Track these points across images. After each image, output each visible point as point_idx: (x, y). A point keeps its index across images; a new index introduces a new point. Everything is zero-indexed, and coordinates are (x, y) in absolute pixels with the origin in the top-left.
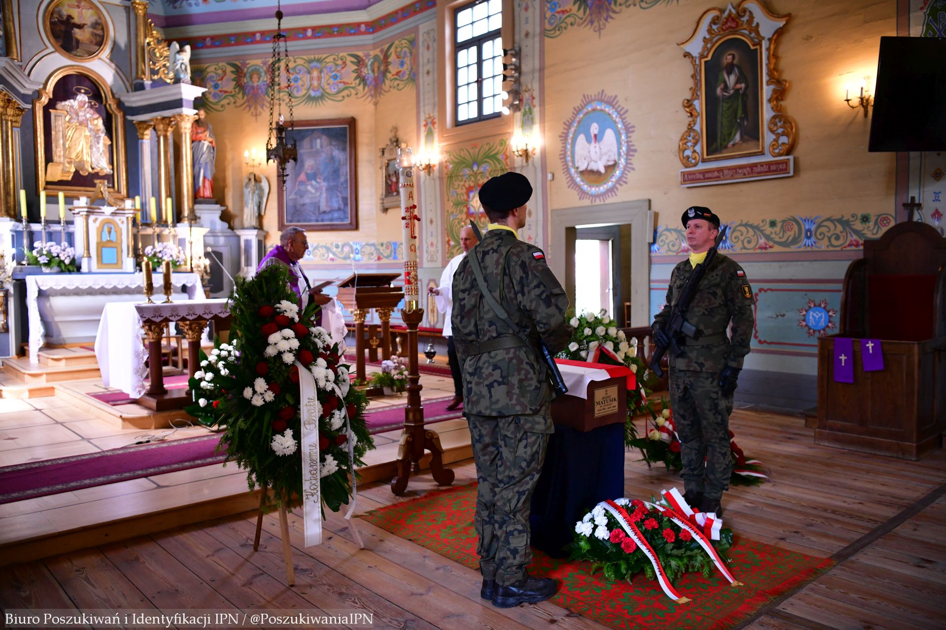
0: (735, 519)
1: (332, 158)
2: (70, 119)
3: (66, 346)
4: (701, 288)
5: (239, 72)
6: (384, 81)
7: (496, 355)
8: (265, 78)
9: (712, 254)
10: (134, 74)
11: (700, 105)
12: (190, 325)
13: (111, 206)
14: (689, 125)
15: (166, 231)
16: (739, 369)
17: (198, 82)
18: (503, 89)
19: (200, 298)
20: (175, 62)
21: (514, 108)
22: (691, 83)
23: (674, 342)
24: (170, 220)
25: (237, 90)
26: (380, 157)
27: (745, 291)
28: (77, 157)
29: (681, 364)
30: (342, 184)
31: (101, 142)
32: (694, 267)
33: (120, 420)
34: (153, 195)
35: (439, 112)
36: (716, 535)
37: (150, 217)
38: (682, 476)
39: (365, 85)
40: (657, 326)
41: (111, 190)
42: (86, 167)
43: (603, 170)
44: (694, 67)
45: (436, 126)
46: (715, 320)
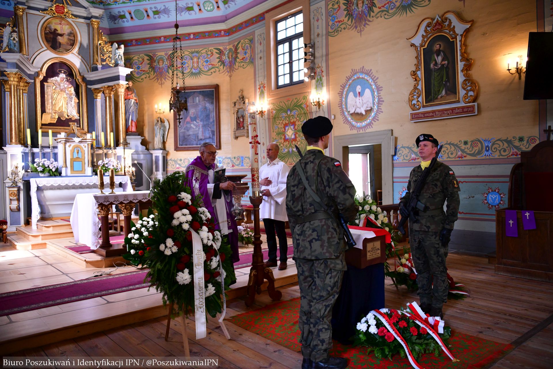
0: (451, 320)
1: (205, 108)
2: (55, 88)
3: (53, 219)
4: (428, 181)
5: (151, 59)
6: (235, 63)
7: (314, 223)
8: (167, 63)
9: (434, 161)
10: (92, 62)
11: (421, 74)
12: (125, 206)
13: (79, 137)
14: (415, 86)
15: (110, 152)
16: (451, 230)
17: (128, 65)
18: (305, 67)
19: (130, 190)
20: (115, 54)
21: (311, 77)
22: (415, 62)
23: (412, 214)
24: (112, 145)
25: (150, 70)
26: (233, 107)
27: (454, 183)
28: (59, 109)
29: (416, 227)
30: (211, 123)
31: (73, 100)
32: (423, 169)
33: (85, 262)
34: (102, 131)
35: (267, 81)
36: (441, 330)
37: (101, 143)
38: (418, 294)
39: (224, 65)
40: (402, 204)
41: (79, 128)
42: (64, 115)
43: (364, 113)
44: (417, 53)
45: (266, 89)
46: (436, 201)
